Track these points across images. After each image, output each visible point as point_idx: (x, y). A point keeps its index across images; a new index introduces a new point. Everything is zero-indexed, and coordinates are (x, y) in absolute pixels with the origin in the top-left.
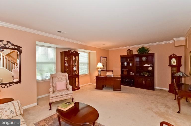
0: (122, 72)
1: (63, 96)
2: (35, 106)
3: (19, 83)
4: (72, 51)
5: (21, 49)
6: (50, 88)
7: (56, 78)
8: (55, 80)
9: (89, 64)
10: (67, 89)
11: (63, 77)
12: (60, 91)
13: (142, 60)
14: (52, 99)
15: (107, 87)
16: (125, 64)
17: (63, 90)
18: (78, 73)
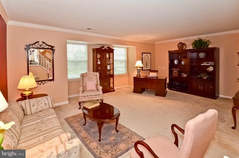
0: (171, 72)
1: (92, 96)
2: (66, 104)
3: (53, 81)
4: (105, 48)
5: (54, 48)
6: (81, 87)
7: (87, 77)
8: (86, 79)
9: (128, 61)
10: (98, 90)
11: (94, 77)
12: (89, 91)
13: (199, 58)
14: (81, 99)
15: (149, 91)
16: (176, 62)
17: (93, 91)
18: (112, 73)
